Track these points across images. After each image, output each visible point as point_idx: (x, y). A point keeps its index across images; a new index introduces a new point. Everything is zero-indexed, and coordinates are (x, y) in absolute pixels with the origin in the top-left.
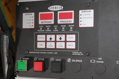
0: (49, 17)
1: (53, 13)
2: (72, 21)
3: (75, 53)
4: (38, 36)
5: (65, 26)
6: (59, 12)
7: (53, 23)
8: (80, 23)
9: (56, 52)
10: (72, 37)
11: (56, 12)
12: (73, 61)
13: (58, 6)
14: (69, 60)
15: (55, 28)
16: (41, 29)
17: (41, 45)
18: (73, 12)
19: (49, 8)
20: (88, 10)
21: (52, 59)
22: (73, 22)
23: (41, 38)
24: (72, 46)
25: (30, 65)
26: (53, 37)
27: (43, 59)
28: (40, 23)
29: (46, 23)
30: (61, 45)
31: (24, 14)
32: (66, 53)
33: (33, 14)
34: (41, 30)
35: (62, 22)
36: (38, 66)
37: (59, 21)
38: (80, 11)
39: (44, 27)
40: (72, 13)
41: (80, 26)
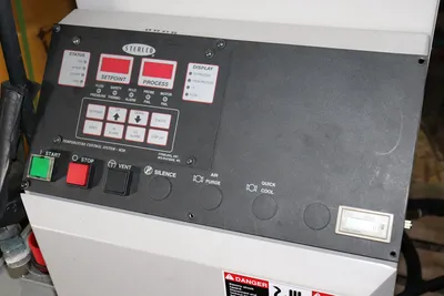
0: (122, 67)
1: (132, 59)
2: (170, 83)
3: (163, 156)
4: (90, 107)
5: (152, 92)
6: (144, 60)
7: (127, 81)
8: (186, 90)
9: (124, 147)
10: (163, 120)
11: (138, 59)
12: (158, 172)
13: (145, 46)
14: (148, 170)
15: (131, 95)
16: (99, 91)
17: (91, 128)
18: (175, 63)
19: (124, 48)
20: (207, 66)
21: (112, 163)
22: (170, 86)
23: (95, 111)
24: (158, 138)
25: (59, 170)
26: (122, 112)
27: (92, 161)
28: (99, 78)
29: (112, 81)
30: (135, 135)
31: (67, 53)
32: (144, 152)
33: (87, 55)
34: (98, 94)
35: (149, 82)
36: (76, 174)
37: (142, 81)
38: (191, 66)
39: (107, 87)
40: (172, 66)
41: (185, 98)
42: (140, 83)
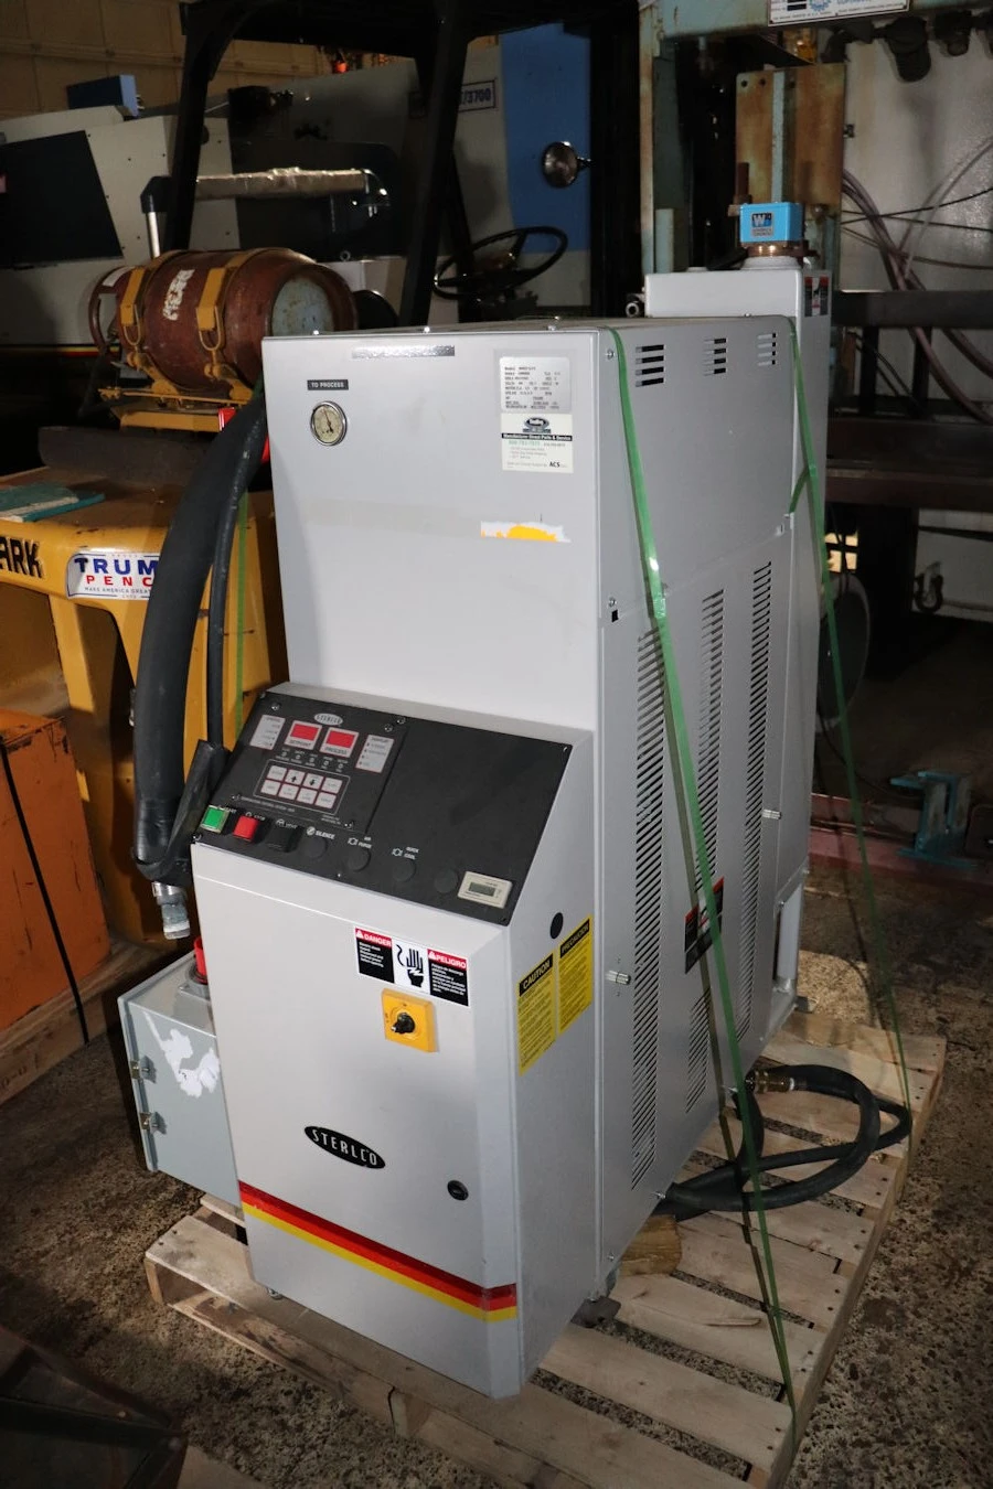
0: (308, 734)
1: (320, 727)
2: (348, 752)
3: (327, 818)
4: (274, 768)
5: (331, 759)
6: (331, 729)
7: (311, 748)
8: (360, 759)
9: (292, 807)
10: (334, 785)
11: (325, 728)
12: (319, 833)
14: (311, 831)
15: (312, 760)
16: (284, 754)
17: (269, 788)
18: (356, 734)
19: (316, 717)
20: (384, 739)
21: (280, 822)
22: (348, 755)
23: (276, 772)
24: (326, 801)
25: (230, 825)
26: (300, 775)
27: (263, 819)
28: (287, 742)
29: (299, 746)
30: (306, 797)
31: (265, 717)
32: (312, 813)
33: (282, 721)
34: (283, 757)
35: (330, 749)
36: (244, 828)
37: (324, 748)
38: (370, 737)
39: (293, 750)
40: (354, 736)
41: (358, 766)
42: (323, 749)
